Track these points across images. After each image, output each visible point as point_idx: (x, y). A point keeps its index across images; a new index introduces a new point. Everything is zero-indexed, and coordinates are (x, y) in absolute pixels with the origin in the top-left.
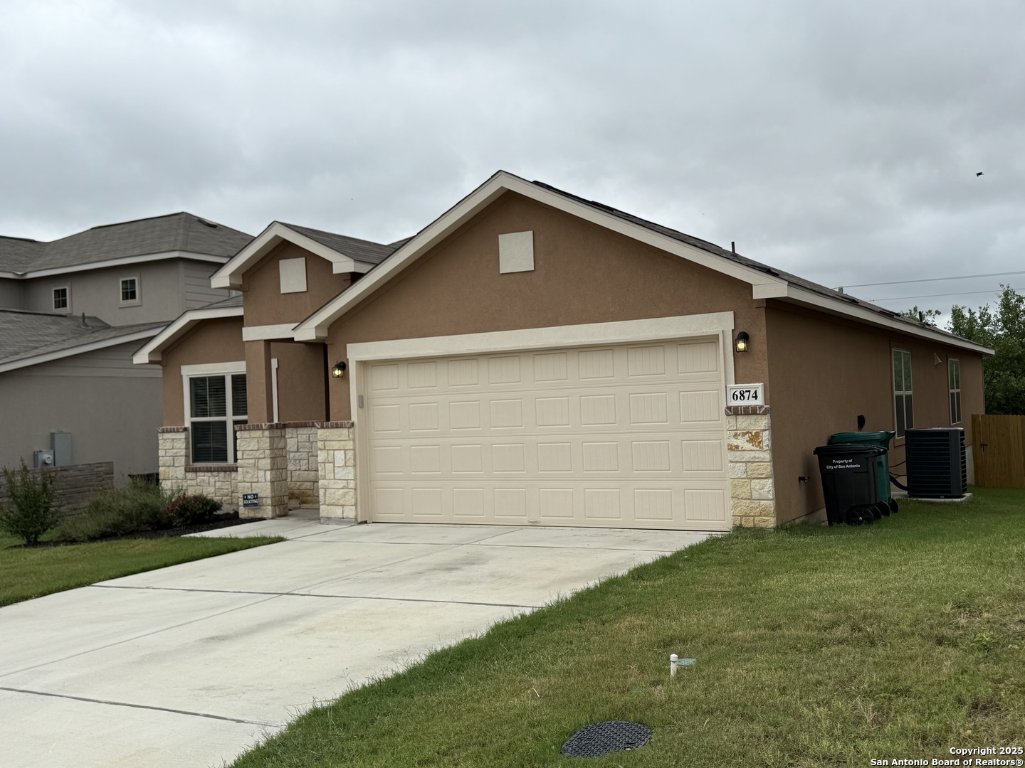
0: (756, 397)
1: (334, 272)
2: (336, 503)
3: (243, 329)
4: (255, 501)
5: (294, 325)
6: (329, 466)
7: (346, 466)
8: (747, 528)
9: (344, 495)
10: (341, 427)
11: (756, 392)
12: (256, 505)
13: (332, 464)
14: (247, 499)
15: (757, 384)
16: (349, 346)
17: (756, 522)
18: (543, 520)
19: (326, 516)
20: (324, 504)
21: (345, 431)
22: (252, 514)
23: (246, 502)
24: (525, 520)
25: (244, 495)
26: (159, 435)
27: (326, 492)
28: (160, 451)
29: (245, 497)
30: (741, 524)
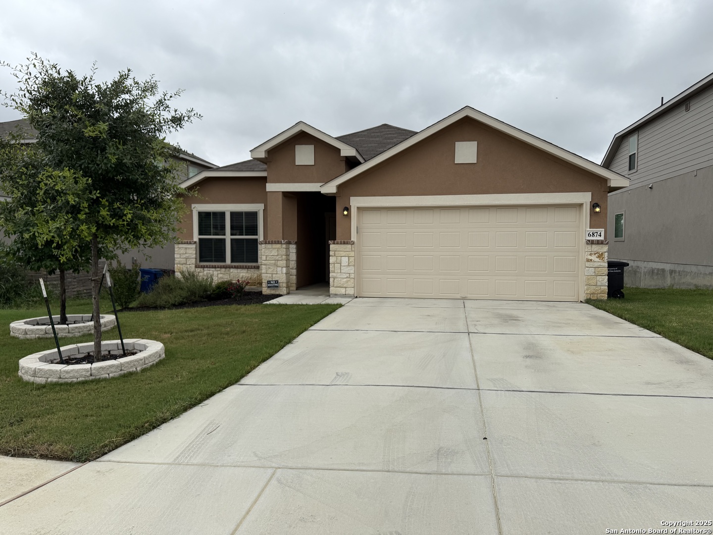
0: (600, 236)
1: (341, 155)
2: (342, 286)
3: (267, 184)
4: (276, 285)
5: (321, 184)
6: (337, 266)
7: (349, 265)
8: (593, 300)
9: (347, 282)
10: (347, 243)
11: (600, 233)
12: (277, 287)
13: (339, 265)
14: (270, 283)
15: (601, 229)
16: (352, 199)
17: (598, 297)
18: (469, 296)
19: (334, 293)
20: (333, 286)
21: (349, 246)
22: (273, 292)
23: (269, 285)
24: (458, 296)
25: (268, 281)
26: (175, 245)
27: (334, 280)
28: (175, 255)
29: (269, 282)
30: (590, 298)
